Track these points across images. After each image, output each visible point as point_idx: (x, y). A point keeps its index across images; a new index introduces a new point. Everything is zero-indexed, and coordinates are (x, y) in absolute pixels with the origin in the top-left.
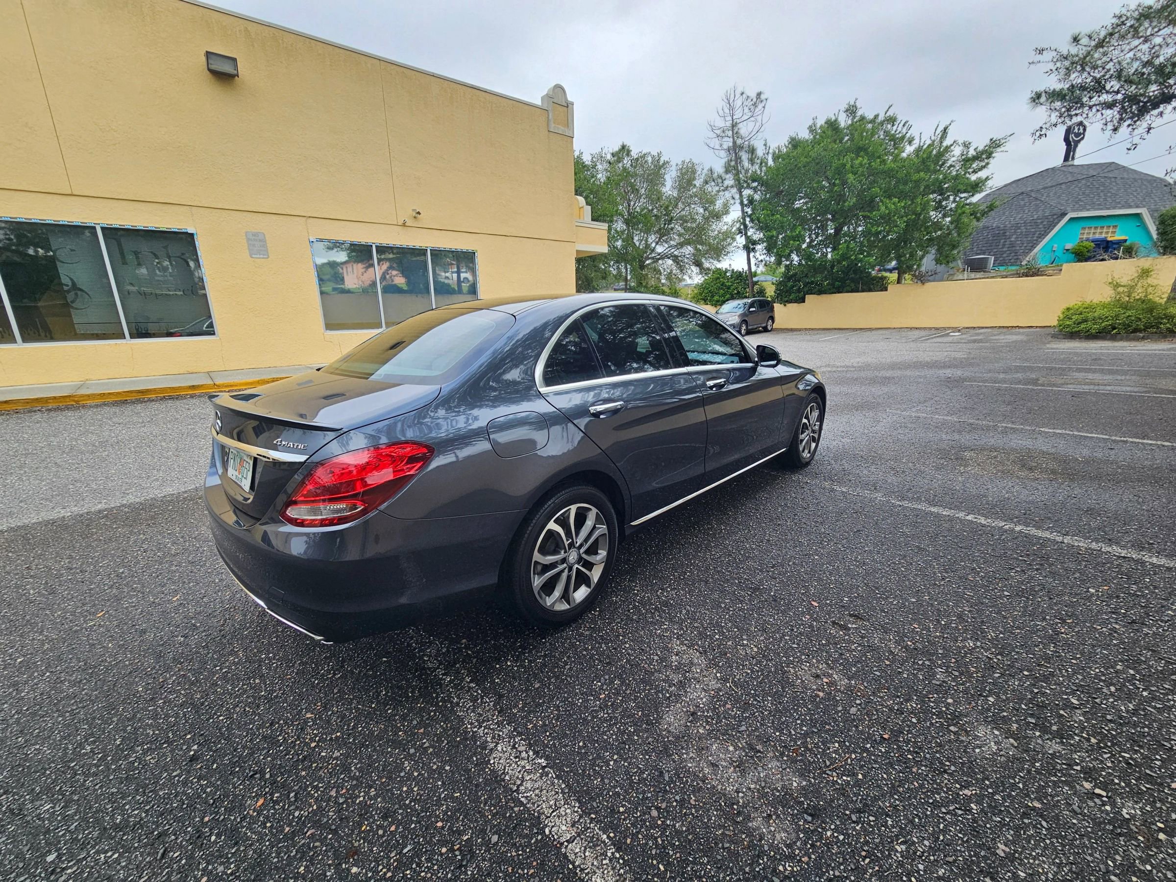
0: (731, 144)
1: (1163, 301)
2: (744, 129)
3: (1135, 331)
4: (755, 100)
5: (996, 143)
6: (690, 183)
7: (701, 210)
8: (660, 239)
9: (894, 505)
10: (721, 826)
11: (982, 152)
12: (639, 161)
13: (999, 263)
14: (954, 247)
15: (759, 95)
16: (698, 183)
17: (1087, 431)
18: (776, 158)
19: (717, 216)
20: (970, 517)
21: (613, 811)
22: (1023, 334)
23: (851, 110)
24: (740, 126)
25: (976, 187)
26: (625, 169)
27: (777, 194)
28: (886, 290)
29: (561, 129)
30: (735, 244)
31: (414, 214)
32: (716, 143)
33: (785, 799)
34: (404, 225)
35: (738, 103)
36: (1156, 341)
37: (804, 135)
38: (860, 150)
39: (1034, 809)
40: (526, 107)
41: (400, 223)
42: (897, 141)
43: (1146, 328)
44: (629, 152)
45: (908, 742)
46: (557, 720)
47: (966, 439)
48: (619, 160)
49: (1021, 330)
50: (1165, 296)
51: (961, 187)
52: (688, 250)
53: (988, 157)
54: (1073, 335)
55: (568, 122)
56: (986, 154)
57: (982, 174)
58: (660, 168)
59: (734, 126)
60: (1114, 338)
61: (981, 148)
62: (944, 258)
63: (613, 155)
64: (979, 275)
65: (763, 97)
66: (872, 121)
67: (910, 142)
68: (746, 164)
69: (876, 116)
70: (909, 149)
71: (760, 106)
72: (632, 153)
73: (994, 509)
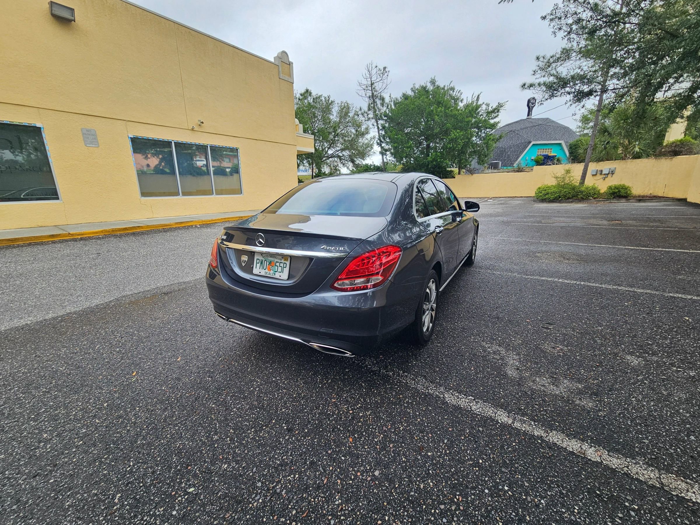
0: (371, 94)
1: (578, 184)
2: (378, 86)
3: (569, 198)
4: (382, 70)
5: (500, 106)
6: (347, 114)
7: (354, 131)
8: (330, 145)
9: (525, 278)
10: (566, 406)
11: (495, 109)
12: (317, 99)
13: (504, 165)
14: (486, 156)
15: (385, 68)
16: (351, 115)
17: (577, 243)
18: (395, 104)
19: (363, 134)
20: (560, 280)
21: (519, 409)
22: (520, 200)
23: (433, 82)
24: (375, 84)
25: (493, 126)
26: (309, 104)
27: (397, 124)
28: (455, 178)
29: (287, 78)
30: (372, 151)
31: (199, 123)
32: (363, 93)
33: (580, 392)
34: (193, 129)
35: (374, 71)
36: (577, 203)
37: (410, 93)
38: (439, 103)
39: (664, 379)
40: (266, 62)
41: (191, 128)
42: (456, 100)
43: (573, 197)
44: (310, 94)
45: (607, 365)
46: (461, 381)
47: (532, 248)
48: (306, 98)
49: (518, 198)
50: (578, 182)
51: (487, 126)
52: (346, 153)
53: (498, 112)
54: (543, 201)
55: (290, 74)
56: (496, 110)
57: (496, 120)
58: (330, 104)
59: (372, 84)
60: (560, 202)
61: (494, 107)
62: (481, 162)
63: (301, 94)
64: (496, 171)
65: (387, 70)
66: (443, 89)
67: (462, 101)
68: (379, 105)
69: (445, 86)
70: (461, 105)
71: (386, 74)
72: (313, 94)
73: (566, 276)
